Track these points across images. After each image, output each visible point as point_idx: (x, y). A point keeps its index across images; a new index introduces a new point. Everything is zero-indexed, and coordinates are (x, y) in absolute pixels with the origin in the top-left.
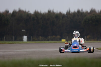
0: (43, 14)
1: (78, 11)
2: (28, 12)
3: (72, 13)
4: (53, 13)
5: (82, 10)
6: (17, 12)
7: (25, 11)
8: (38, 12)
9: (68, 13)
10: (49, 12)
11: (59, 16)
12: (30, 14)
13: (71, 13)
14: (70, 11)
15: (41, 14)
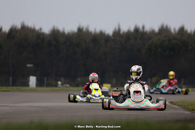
0: (69, 34)
1: (137, 30)
2: (40, 31)
3: (124, 32)
4: (88, 33)
5: (143, 28)
6: (18, 30)
7: (32, 27)
8: (58, 31)
9: (117, 33)
10: (80, 30)
11: (99, 39)
12: (43, 34)
13: (122, 32)
14: (119, 30)
15: (63, 34)
